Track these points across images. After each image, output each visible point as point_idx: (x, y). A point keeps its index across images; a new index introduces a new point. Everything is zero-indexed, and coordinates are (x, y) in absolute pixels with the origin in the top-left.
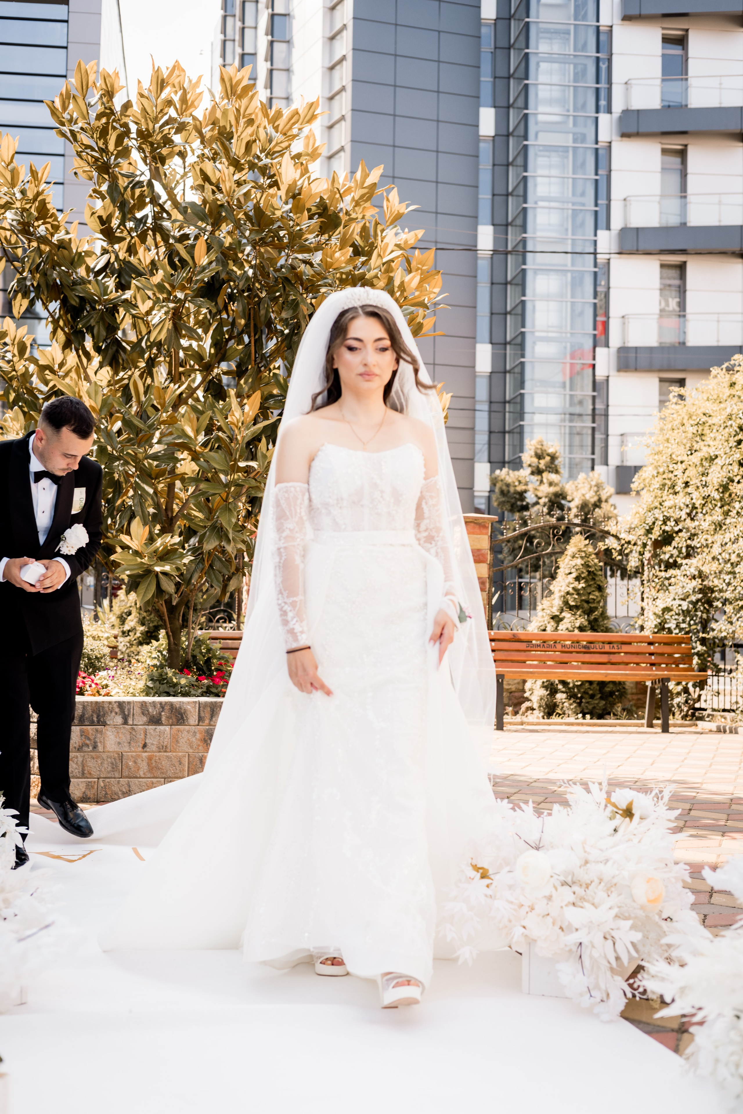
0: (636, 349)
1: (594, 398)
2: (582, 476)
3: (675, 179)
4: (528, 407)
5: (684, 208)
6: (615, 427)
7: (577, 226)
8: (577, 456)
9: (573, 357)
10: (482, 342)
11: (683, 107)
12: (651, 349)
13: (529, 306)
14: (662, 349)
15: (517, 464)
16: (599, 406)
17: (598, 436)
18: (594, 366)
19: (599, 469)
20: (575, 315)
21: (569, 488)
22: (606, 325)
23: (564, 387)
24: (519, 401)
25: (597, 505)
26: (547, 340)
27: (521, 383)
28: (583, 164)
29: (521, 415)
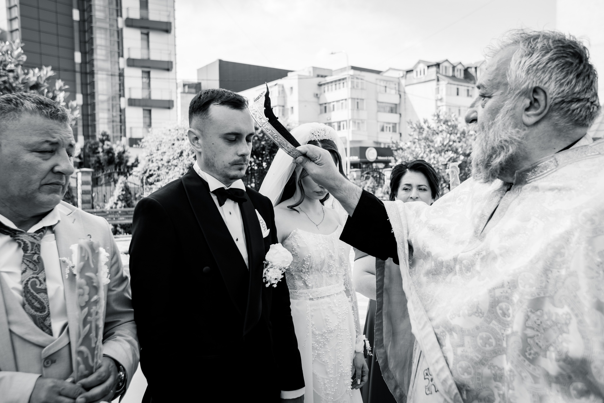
0: (135, 100)
1: (121, 116)
2: (118, 142)
3: (145, 43)
4: (97, 118)
5: (149, 54)
6: (128, 125)
7: (112, 56)
8: (115, 134)
9: (112, 100)
10: (78, 93)
11: (147, 19)
12: (139, 100)
13: (96, 83)
14: (143, 100)
15: (94, 137)
16: (122, 117)
17: (123, 127)
18: (120, 105)
19: (123, 139)
20: (112, 86)
21: (114, 146)
22: (124, 90)
23: (109, 110)
24: (93, 115)
25: (124, 152)
26: (103, 94)
27: (93, 108)
28: (113, 35)
29: (94, 120)
